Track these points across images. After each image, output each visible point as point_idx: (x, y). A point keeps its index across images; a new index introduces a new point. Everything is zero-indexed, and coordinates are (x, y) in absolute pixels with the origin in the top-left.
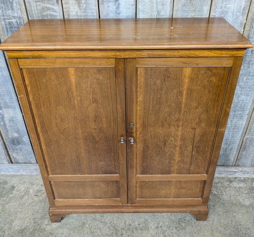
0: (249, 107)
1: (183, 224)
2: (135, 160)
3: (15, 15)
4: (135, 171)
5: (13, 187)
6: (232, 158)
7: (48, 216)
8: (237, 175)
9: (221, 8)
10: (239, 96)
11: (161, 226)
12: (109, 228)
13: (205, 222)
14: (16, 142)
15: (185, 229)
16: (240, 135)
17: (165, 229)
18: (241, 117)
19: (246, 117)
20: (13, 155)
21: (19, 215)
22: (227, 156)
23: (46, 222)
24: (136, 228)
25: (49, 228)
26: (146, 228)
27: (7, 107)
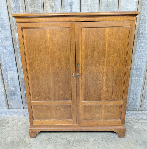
0: (144, 69)
1: (111, 139)
2: (80, 90)
4: (80, 97)
5: (8, 122)
7: (29, 135)
11: (97, 140)
12: (65, 141)
13: (124, 138)
15: (111, 142)
17: (99, 141)
22: (134, 103)
23: (27, 138)
24: (82, 141)
25: (28, 140)
26: (88, 141)
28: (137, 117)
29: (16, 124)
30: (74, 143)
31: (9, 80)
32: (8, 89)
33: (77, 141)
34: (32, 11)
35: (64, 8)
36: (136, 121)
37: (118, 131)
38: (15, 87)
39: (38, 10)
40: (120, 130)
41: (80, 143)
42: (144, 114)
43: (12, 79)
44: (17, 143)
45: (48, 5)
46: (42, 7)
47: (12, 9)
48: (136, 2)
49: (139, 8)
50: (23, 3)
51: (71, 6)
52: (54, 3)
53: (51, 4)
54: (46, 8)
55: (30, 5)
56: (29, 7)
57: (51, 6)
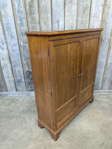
0: (104, 63)
3: (24, 29)
5: (18, 100)
6: (100, 86)
8: (102, 93)
9: (92, 25)
10: (101, 59)
14: (19, 81)
16: (102, 76)
18: (102, 68)
19: (104, 68)
20: (18, 88)
22: (98, 85)
27: (18, 66)
28: (100, 94)
29: (23, 101)
31: (17, 72)
32: (16, 78)
34: (32, 26)
35: (53, 24)
36: (98, 96)
38: (21, 77)
39: (36, 25)
42: (104, 91)
43: (19, 72)
45: (42, 22)
46: (38, 23)
47: (18, 25)
48: (101, 20)
49: (103, 24)
50: (25, 20)
51: (58, 22)
52: (47, 21)
53: (45, 21)
54: (41, 24)
55: (31, 22)
57: (45, 23)
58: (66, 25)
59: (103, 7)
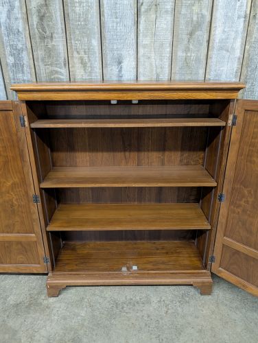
1: (187, 299)
3: (25, 78)
7: (46, 291)
9: (215, 71)
11: (164, 301)
12: (109, 302)
13: (210, 297)
15: (188, 302)
17: (168, 302)
21: (14, 291)
23: (43, 297)
24: (138, 303)
25: (45, 302)
26: (149, 302)
30: (125, 306)
33: (130, 303)
34: (47, 71)
35: (106, 67)
37: (200, 285)
39: (59, 70)
40: (203, 283)
41: (134, 305)
44: (26, 307)
45: (76, 61)
46: (65, 65)
47: (9, 68)
48: (239, 59)
49: (244, 68)
50: (29, 56)
51: (120, 63)
52: (88, 57)
53: (82, 59)
54: (73, 67)
55: (43, 60)
56: (41, 64)
57: (82, 63)
58: (141, 70)
59: (245, 21)
